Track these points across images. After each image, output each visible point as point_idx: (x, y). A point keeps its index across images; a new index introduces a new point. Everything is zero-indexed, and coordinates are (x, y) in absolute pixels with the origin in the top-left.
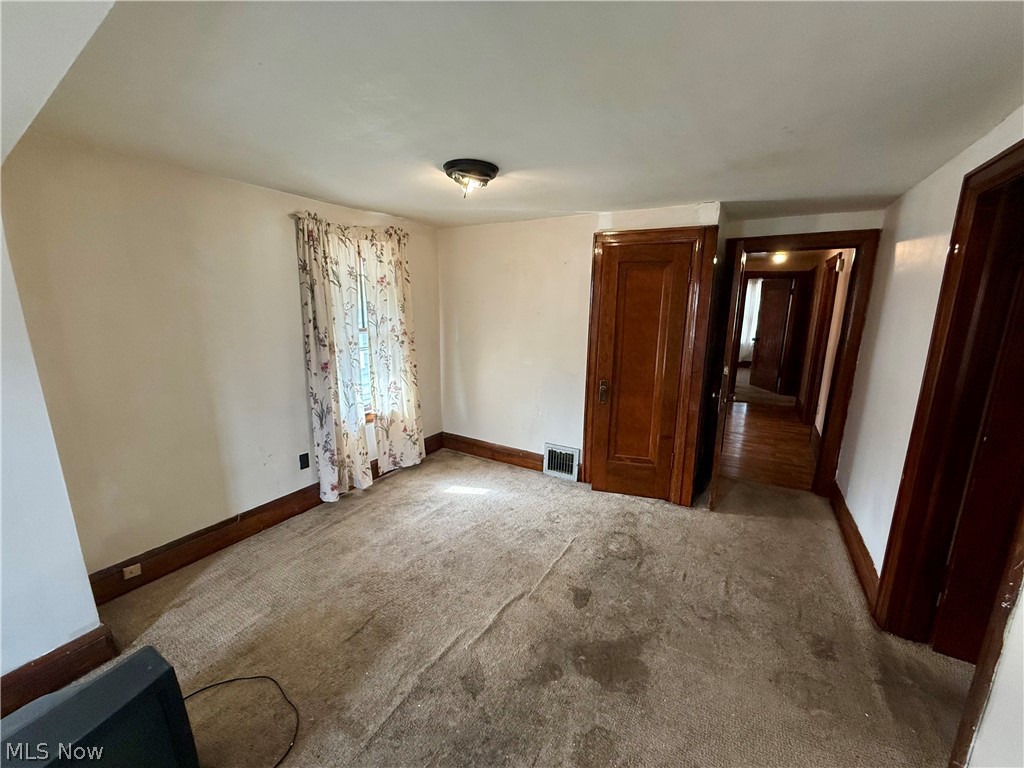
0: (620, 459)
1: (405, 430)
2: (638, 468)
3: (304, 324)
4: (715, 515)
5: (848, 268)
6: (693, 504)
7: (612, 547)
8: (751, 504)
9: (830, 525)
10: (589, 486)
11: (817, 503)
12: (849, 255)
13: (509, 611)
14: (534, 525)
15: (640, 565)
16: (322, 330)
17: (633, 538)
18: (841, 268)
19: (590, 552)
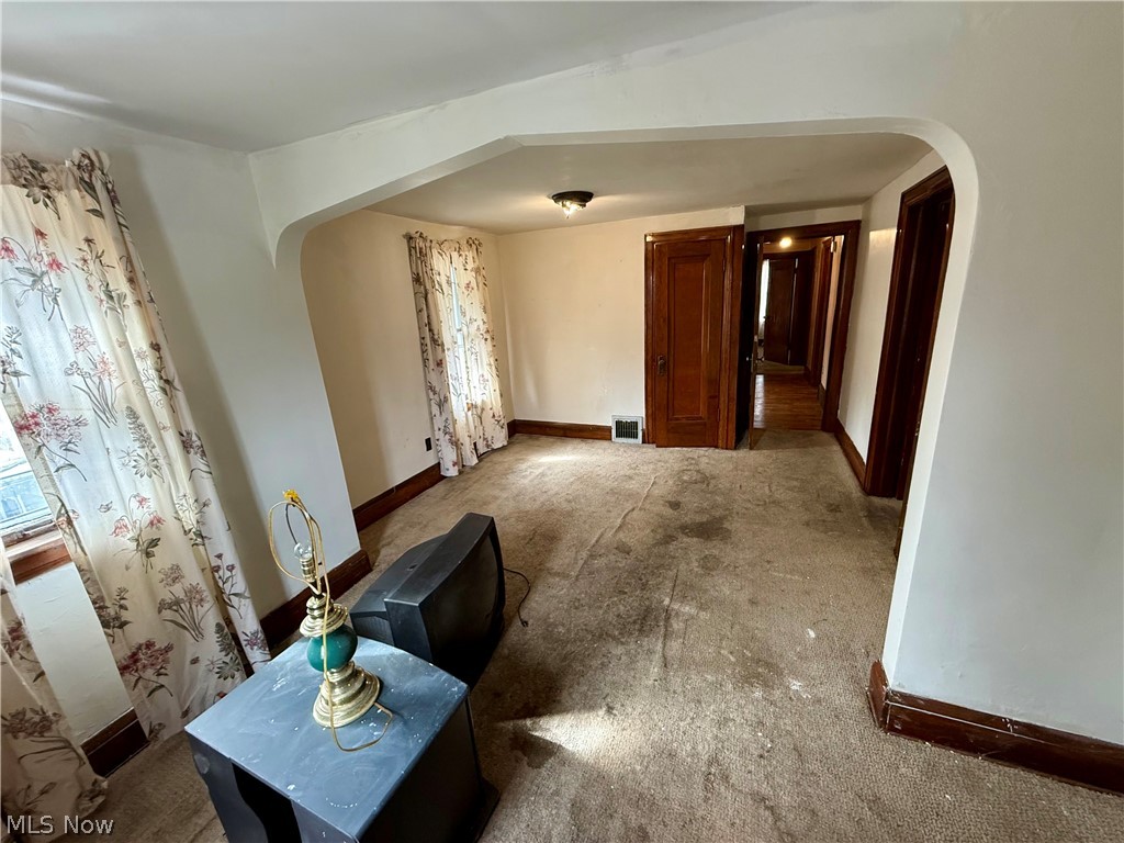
0: (677, 419)
1: (494, 416)
2: (692, 424)
3: (419, 328)
4: (753, 452)
5: (839, 249)
6: (735, 448)
7: (685, 478)
8: (777, 443)
9: (837, 448)
10: (654, 446)
11: (826, 436)
12: (840, 239)
13: (629, 517)
14: (622, 473)
15: (708, 485)
16: (436, 332)
17: (698, 471)
18: (835, 250)
19: (671, 482)
